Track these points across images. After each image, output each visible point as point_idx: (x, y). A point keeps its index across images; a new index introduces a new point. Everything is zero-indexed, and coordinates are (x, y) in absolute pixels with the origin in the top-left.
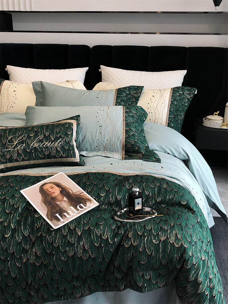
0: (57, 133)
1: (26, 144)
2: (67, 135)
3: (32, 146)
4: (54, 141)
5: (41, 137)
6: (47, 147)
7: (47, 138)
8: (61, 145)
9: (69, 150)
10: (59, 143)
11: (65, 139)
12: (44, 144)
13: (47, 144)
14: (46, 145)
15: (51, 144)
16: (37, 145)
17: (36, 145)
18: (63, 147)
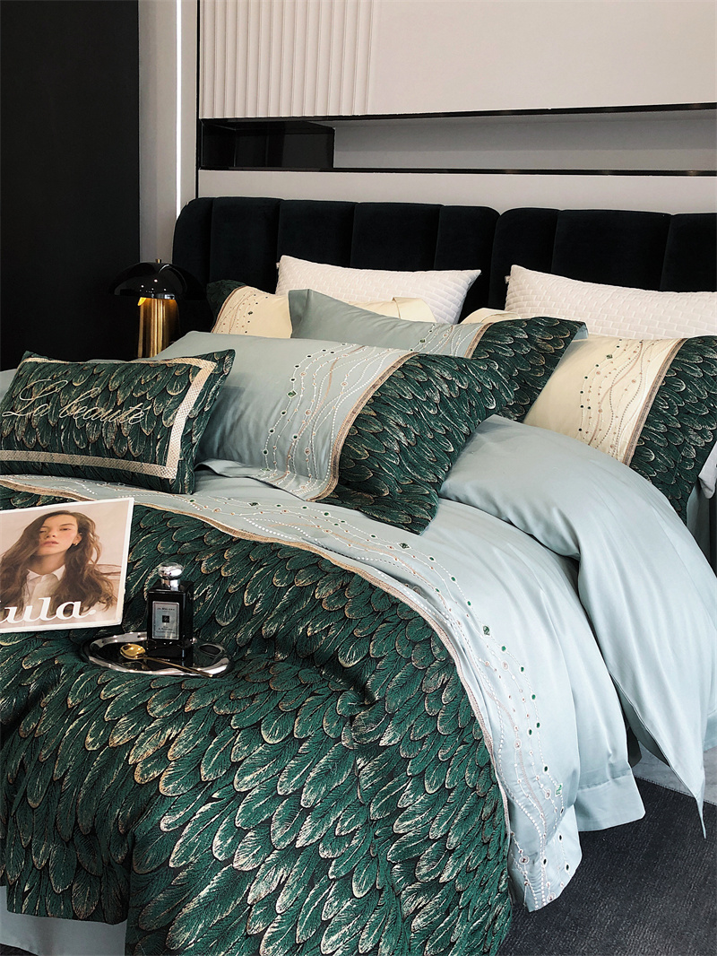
0: (139, 385)
1: (53, 403)
2: (163, 395)
3: (65, 413)
4: (121, 407)
5: (95, 391)
6: (98, 421)
7: (108, 397)
8: (134, 420)
9: (151, 439)
10: (131, 415)
11: (152, 408)
12: (94, 411)
13: (100, 413)
14: (97, 416)
15: (109, 415)
16: (77, 412)
17: (75, 411)
18: (137, 428)
